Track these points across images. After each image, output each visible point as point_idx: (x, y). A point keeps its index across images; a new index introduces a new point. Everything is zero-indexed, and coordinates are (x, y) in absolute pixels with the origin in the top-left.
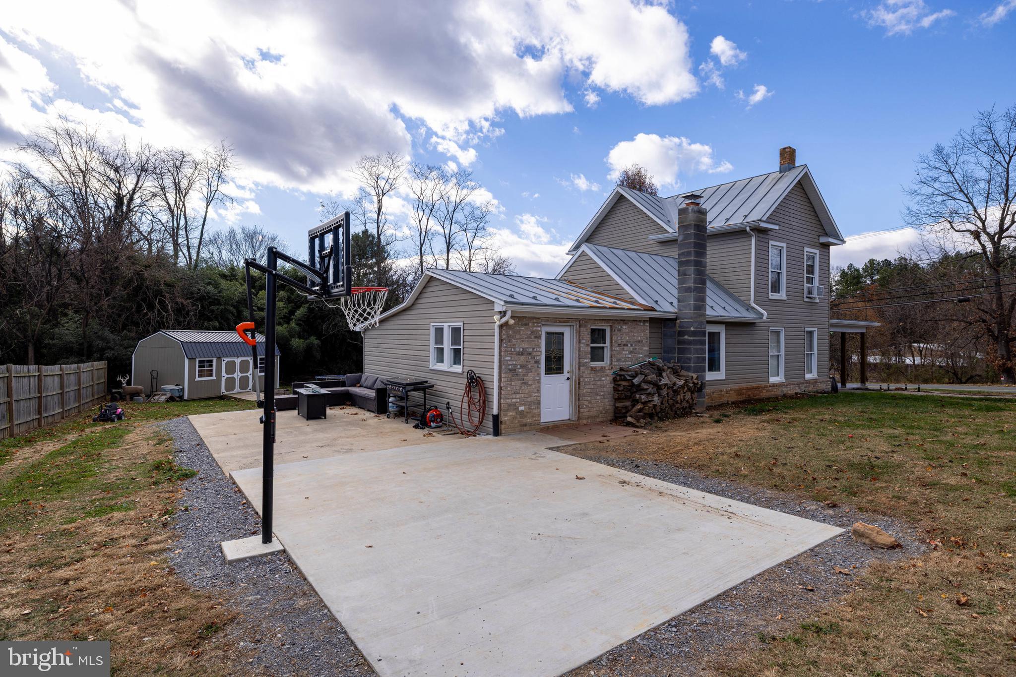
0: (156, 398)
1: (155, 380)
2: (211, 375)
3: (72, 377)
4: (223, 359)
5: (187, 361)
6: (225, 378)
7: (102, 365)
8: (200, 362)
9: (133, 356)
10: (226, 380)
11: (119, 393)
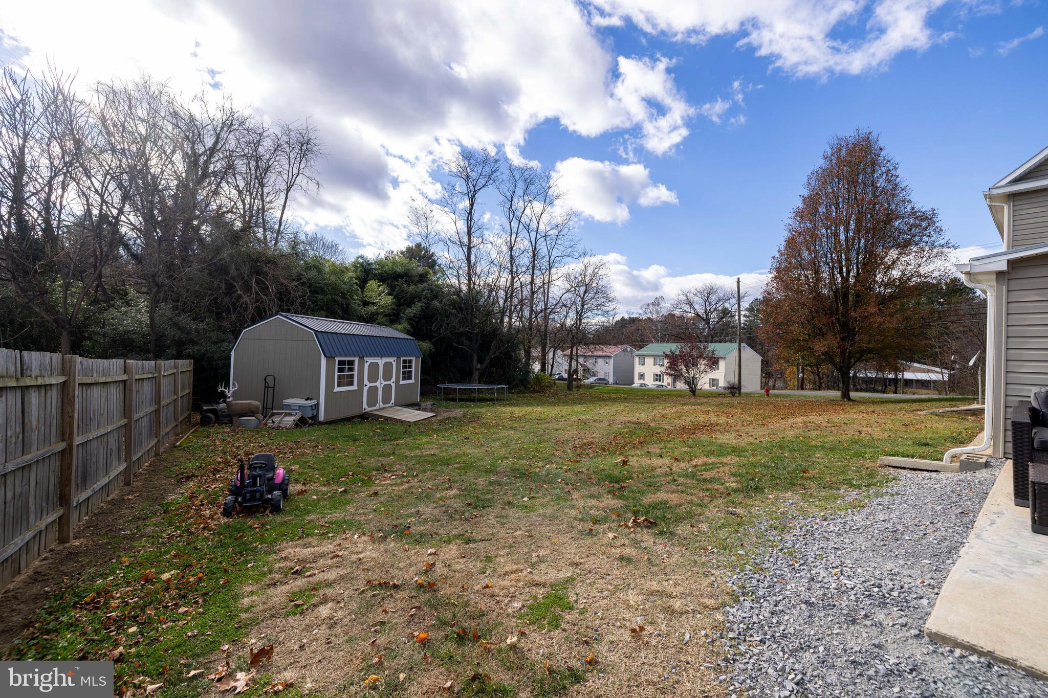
0: (277, 419)
1: (271, 390)
2: (351, 384)
3: (147, 388)
4: (366, 359)
5: (324, 361)
6: (367, 387)
7: (185, 365)
8: (340, 363)
9: (233, 353)
10: (368, 390)
11: (214, 411)
